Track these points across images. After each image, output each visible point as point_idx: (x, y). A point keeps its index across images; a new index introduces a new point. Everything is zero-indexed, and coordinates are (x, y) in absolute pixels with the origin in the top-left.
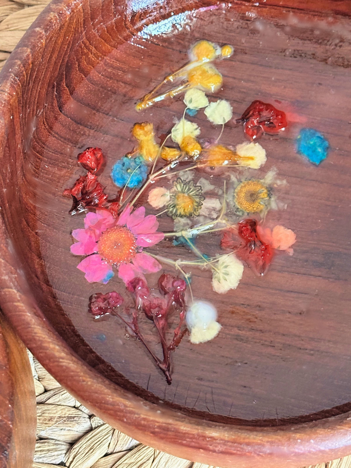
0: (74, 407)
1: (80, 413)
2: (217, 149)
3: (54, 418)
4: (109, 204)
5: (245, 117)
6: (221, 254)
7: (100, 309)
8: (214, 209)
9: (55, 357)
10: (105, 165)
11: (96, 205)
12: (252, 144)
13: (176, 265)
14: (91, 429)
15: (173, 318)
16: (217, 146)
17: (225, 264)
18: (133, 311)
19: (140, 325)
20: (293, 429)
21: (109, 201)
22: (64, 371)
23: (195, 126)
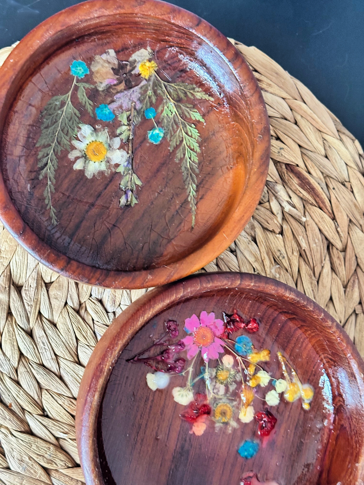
0: (120, 304)
1: (117, 307)
2: (252, 395)
3: (115, 293)
4: (227, 334)
5: (269, 413)
6: (193, 393)
7: (170, 326)
8: (219, 391)
9: (145, 314)
10: (249, 333)
11: (227, 327)
12: (253, 415)
13: (190, 368)
14: (107, 312)
15: (161, 364)
16: (254, 396)
17: (187, 395)
18: (167, 343)
19: (159, 346)
20: (95, 439)
21: (228, 334)
22: (137, 318)
23: (266, 384)
